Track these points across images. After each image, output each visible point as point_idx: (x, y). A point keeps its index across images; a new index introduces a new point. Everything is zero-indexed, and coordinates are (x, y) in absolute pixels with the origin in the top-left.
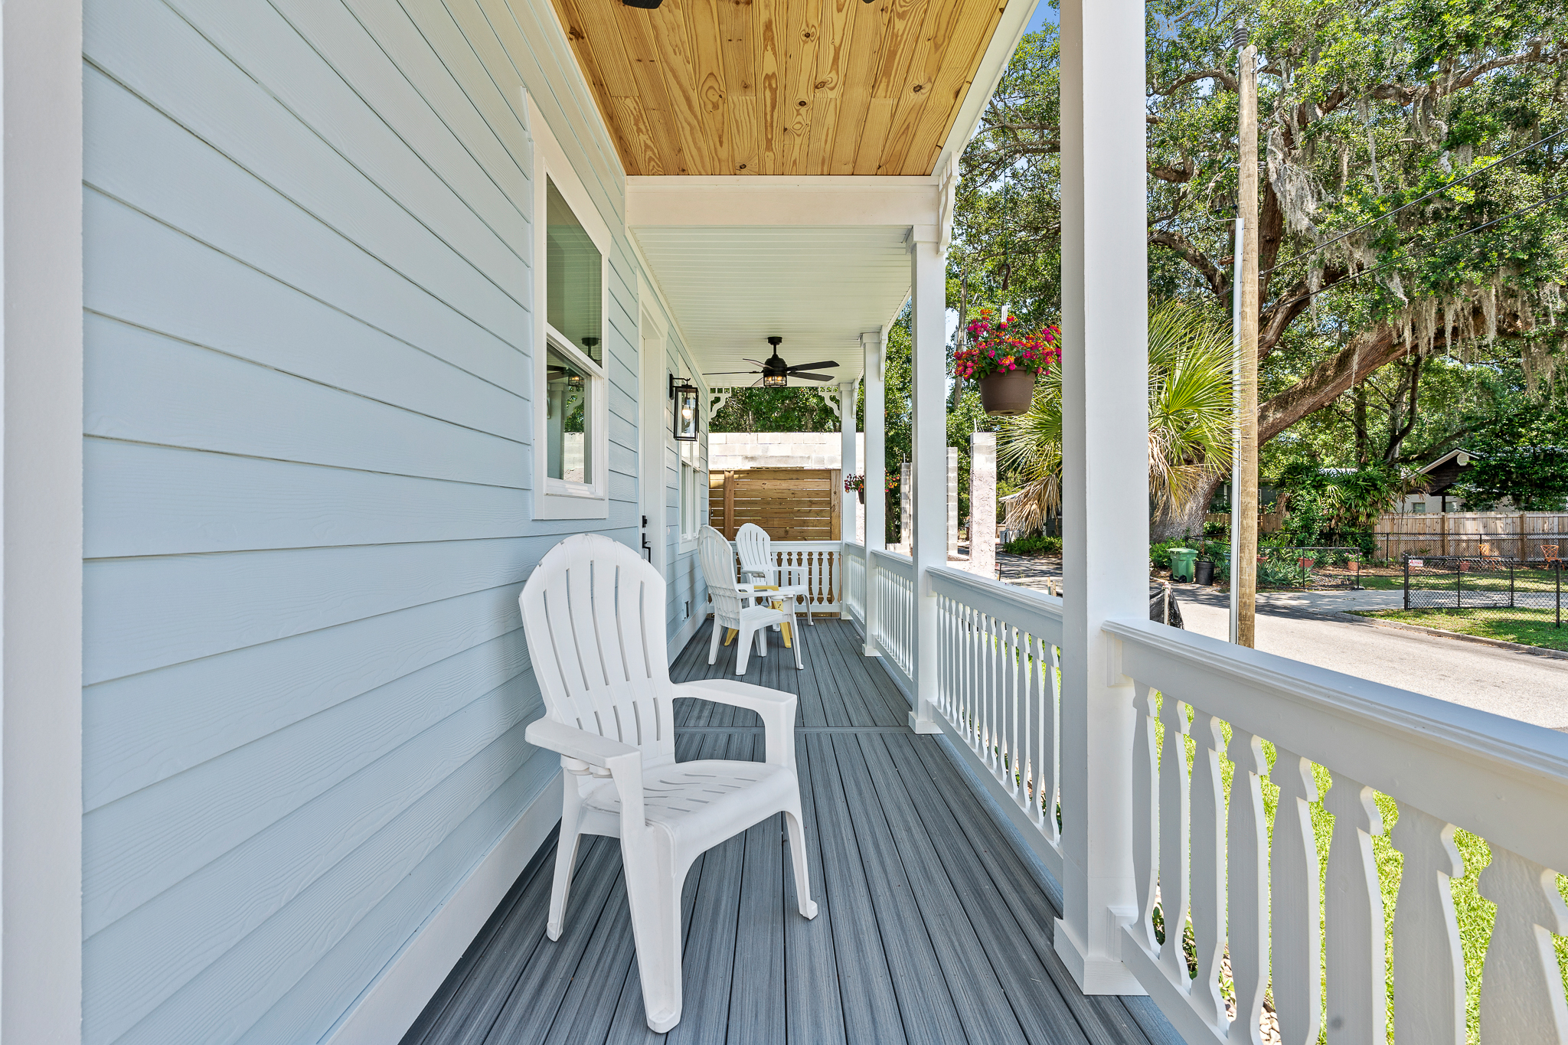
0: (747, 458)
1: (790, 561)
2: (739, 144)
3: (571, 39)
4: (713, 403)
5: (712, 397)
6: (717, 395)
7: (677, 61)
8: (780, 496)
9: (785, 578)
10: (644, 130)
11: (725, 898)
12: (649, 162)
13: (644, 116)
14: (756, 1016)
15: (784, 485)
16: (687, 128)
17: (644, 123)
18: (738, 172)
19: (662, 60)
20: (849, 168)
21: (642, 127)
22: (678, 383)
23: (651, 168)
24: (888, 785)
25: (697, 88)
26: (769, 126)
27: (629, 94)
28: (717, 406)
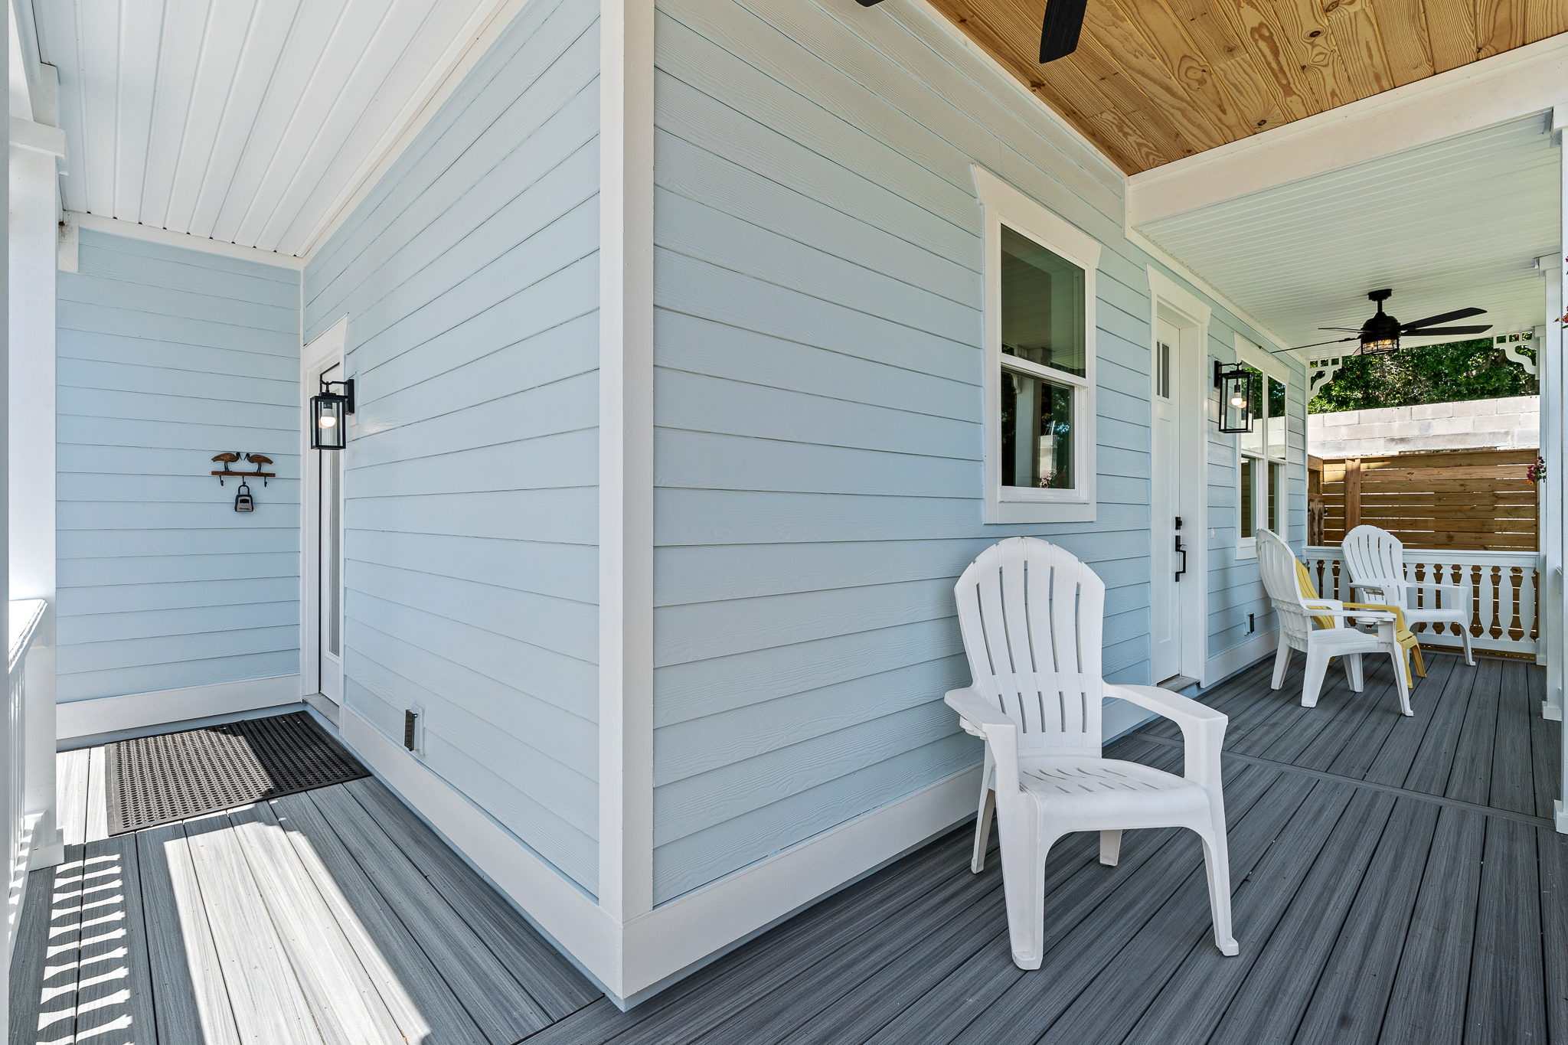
0: (1393, 440)
1: (1438, 578)
2: (1247, 104)
3: (1034, 91)
4: (1313, 380)
5: (1314, 371)
6: (1320, 368)
7: (1142, 62)
8: (1438, 488)
9: (1429, 598)
10: (1131, 132)
11: (1143, 902)
12: (1147, 157)
13: (1127, 121)
14: (1113, 999)
15: (1446, 474)
16: (1178, 115)
17: (1128, 126)
18: (1257, 130)
19: (1126, 68)
20: (1428, 69)
21: (1127, 130)
22: (1225, 370)
23: (1151, 161)
24: (1449, 874)
25: (1174, 75)
26: (1278, 73)
27: (1104, 109)
28: (1320, 383)
